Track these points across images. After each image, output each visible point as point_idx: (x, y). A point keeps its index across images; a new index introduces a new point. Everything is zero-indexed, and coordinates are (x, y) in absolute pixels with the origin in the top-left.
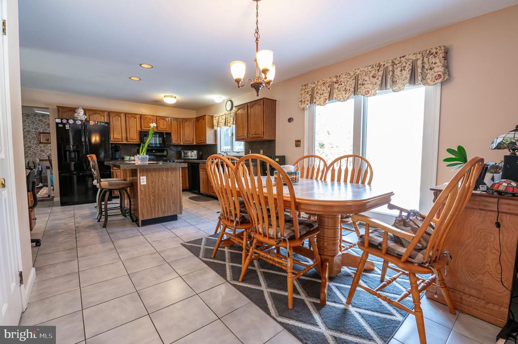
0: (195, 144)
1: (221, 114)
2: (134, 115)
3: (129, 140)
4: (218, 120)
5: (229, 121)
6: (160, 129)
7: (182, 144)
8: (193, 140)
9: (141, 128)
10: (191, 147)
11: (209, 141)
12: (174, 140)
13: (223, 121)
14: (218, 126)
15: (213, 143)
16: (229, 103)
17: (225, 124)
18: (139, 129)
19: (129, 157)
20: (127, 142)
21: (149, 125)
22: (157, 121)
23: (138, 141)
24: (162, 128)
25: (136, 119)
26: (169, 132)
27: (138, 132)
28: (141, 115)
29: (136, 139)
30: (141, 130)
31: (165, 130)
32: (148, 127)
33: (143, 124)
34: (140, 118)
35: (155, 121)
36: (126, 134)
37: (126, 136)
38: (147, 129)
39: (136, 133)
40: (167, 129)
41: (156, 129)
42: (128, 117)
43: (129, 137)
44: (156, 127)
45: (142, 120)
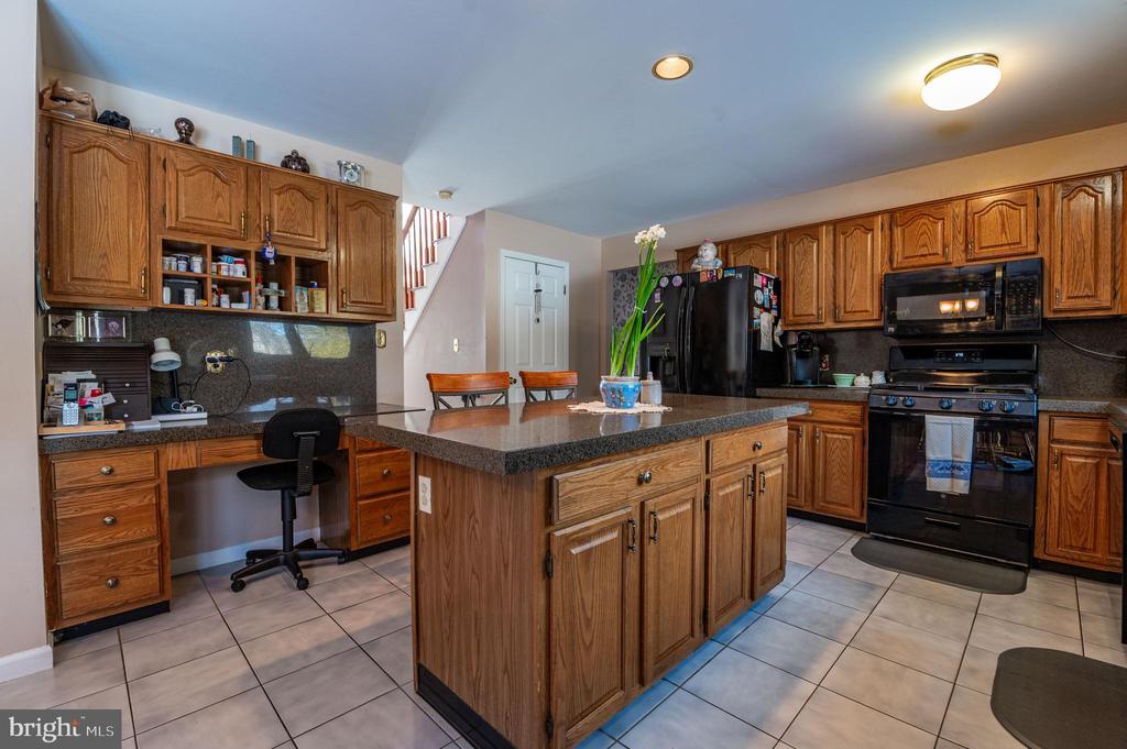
2: (863, 222)
3: (842, 315)
6: (985, 253)
9: (891, 261)
12: (1072, 292)
18: (881, 268)
19: (851, 376)
20: (836, 322)
21: (925, 245)
22: (969, 217)
23: (876, 317)
24: (992, 247)
25: (869, 236)
26: (1032, 257)
27: (876, 280)
28: (892, 212)
29: (867, 311)
30: (890, 272)
31: (1010, 252)
32: (922, 256)
33: (898, 249)
34: (886, 227)
35: (960, 222)
36: (835, 297)
37: (835, 304)
38: (916, 264)
39: (869, 288)
40: (1020, 243)
41: (963, 255)
42: (843, 234)
43: (842, 305)
44: (962, 247)
45: (898, 232)
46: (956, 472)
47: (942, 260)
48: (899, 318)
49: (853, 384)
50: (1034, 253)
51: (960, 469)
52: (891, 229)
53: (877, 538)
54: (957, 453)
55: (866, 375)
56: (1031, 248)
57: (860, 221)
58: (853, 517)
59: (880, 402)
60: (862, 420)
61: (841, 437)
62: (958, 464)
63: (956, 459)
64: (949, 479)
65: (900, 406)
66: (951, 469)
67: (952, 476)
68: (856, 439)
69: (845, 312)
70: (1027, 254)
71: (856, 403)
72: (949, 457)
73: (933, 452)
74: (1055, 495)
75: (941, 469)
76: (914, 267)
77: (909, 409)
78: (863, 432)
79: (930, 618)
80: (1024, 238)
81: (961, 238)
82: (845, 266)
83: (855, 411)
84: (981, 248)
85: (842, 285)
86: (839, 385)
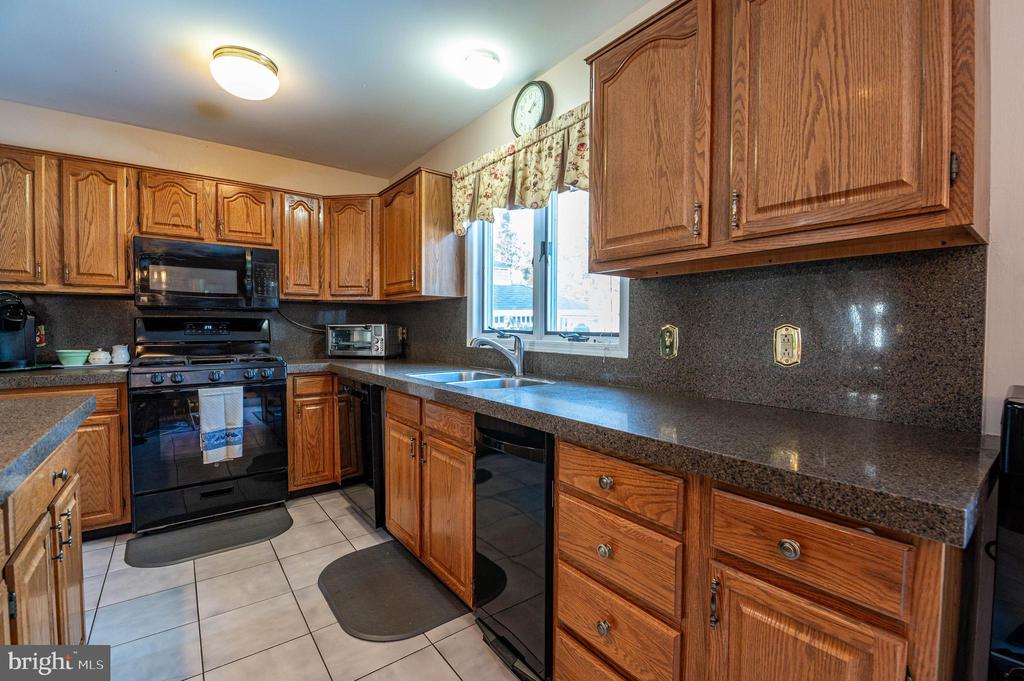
0: (376, 296)
1: (491, 156)
2: (106, 170)
3: (73, 276)
4: (476, 190)
5: (531, 180)
6: (233, 236)
7: (330, 299)
8: (370, 281)
9: (139, 224)
10: (364, 312)
11: (435, 282)
12: (296, 280)
13: (501, 187)
14: (472, 216)
15: (449, 292)
16: (535, 95)
17: (512, 199)
18: (127, 229)
19: (85, 353)
20: (65, 285)
21: (178, 215)
22: (219, 200)
23: (122, 283)
24: (240, 232)
25: (112, 187)
26: (268, 247)
27: (121, 242)
28: (140, 170)
29: (110, 275)
30: (138, 235)
31: (253, 240)
32: (174, 225)
33: (147, 211)
34: (133, 183)
35: (211, 201)
36: (62, 252)
37: (62, 261)
38: (168, 232)
39: (112, 249)
40: (260, 234)
41: (215, 234)
42: (74, 175)
43: (73, 263)
44: (213, 226)
45: (146, 193)
46: (231, 439)
47: (196, 234)
48: (151, 288)
49: (87, 362)
50: (270, 245)
51: (234, 435)
52: (138, 188)
53: (146, 534)
54: (229, 421)
55: (104, 350)
56: (269, 241)
57: (99, 167)
58: (115, 521)
59: (141, 380)
60: (119, 404)
61: (89, 429)
62: (232, 432)
63: (229, 427)
64: (224, 448)
65: (167, 383)
66: (226, 437)
67: (227, 444)
68: (112, 428)
69: (79, 273)
70: (266, 244)
71: (109, 385)
72: (223, 426)
73: (209, 425)
74: (299, 437)
75: (217, 440)
76: (166, 235)
77: (177, 385)
78: (120, 418)
79: (250, 587)
80: (263, 230)
81: (212, 217)
82: (77, 215)
83: (110, 395)
84: (230, 231)
85: (73, 238)
86: (66, 364)
